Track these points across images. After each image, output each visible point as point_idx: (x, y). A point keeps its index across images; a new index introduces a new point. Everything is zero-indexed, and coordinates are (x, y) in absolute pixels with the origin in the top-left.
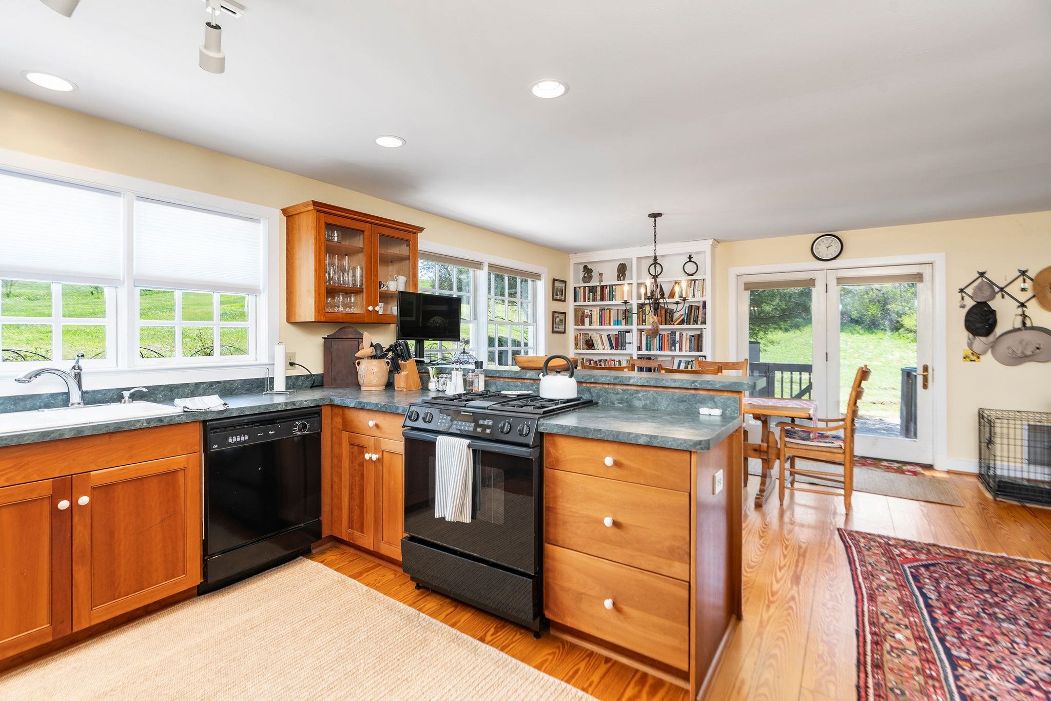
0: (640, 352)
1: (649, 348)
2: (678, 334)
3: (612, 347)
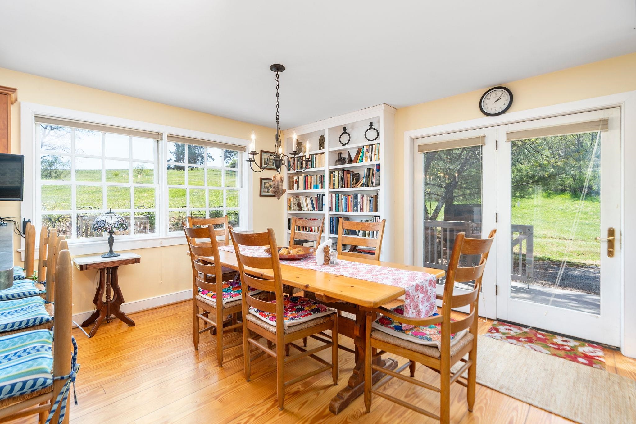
0: (331, 213)
1: (337, 209)
2: (359, 195)
3: (313, 209)
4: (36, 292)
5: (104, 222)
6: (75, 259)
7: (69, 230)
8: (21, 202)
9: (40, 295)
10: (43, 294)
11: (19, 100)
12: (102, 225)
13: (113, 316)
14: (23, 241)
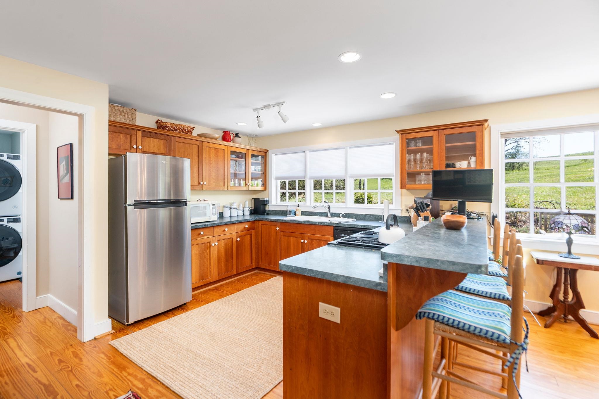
4: (501, 274)
5: (562, 223)
6: (532, 252)
7: (528, 221)
8: (491, 203)
9: (503, 277)
10: (505, 276)
11: (489, 125)
12: (560, 226)
13: (570, 317)
14: (492, 230)
